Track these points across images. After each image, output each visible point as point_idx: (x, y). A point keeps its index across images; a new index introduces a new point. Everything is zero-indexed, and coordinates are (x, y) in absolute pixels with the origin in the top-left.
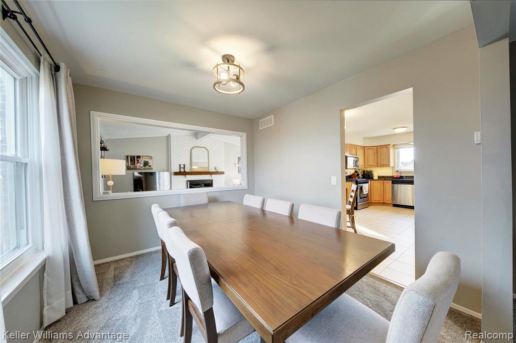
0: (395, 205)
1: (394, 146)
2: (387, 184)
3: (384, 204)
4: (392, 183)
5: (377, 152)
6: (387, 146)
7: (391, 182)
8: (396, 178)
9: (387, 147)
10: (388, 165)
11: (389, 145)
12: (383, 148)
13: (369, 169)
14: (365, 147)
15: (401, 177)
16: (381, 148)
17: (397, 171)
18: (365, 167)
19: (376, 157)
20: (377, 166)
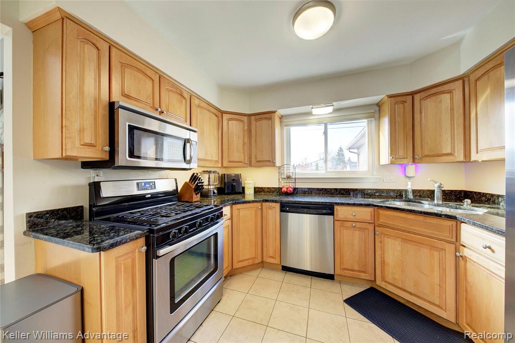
0: (286, 269)
1: (281, 117)
2: (270, 212)
3: (262, 265)
4: (282, 211)
5: (250, 131)
6: (268, 116)
7: (278, 206)
8: (287, 194)
9: (270, 119)
10: (271, 162)
11: (274, 112)
12: (261, 119)
13: (233, 172)
14: (223, 112)
15: (295, 192)
16: (256, 120)
17: (289, 177)
18: (222, 166)
19: (246, 140)
20: (250, 165)
